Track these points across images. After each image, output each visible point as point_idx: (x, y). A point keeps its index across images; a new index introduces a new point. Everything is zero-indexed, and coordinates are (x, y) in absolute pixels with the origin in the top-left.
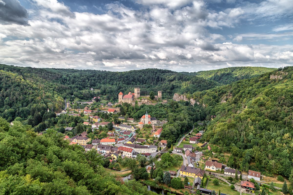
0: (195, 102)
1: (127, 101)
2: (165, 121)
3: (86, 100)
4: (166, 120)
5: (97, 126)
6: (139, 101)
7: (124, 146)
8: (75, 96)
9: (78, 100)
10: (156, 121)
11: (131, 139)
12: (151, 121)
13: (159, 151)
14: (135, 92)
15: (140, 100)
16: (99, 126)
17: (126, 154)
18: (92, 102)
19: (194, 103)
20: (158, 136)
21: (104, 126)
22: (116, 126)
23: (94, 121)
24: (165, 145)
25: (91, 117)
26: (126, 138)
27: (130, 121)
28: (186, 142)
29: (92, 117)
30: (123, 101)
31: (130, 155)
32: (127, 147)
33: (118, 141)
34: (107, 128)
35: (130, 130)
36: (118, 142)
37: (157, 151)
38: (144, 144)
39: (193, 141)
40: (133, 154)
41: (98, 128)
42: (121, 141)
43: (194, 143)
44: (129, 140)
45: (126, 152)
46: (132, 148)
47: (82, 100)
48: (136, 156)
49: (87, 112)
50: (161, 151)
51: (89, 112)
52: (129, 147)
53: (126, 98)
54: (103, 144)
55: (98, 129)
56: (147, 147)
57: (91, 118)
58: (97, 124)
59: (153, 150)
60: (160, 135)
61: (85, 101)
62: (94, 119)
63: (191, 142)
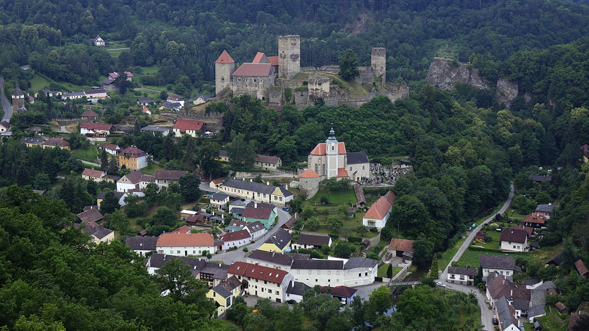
0: (516, 92)
1: (249, 89)
2: (404, 166)
3: (80, 84)
4: (407, 164)
5: (137, 186)
6: (297, 90)
7: (249, 261)
8: (33, 67)
9: (48, 85)
10: (367, 166)
11: (276, 234)
12: (348, 168)
13: (386, 280)
14: (280, 52)
15: (300, 85)
16: (143, 185)
17: (259, 290)
18: (103, 91)
19: (511, 97)
20: (380, 224)
21: (166, 185)
22: (212, 185)
23: (124, 167)
24: (408, 258)
25: (110, 151)
26: (253, 231)
27: (265, 166)
28: (488, 246)
29: (114, 153)
30: (234, 89)
31: (278, 293)
32: (263, 264)
33: (226, 244)
34: (176, 195)
35: (266, 199)
36: (226, 246)
37: (378, 280)
38: (327, 252)
39: (513, 244)
40: (290, 290)
41: (141, 194)
42: (237, 243)
43: (516, 250)
44: (266, 238)
45: (261, 284)
46: (283, 268)
47: (65, 85)
48: (298, 298)
49: (91, 132)
50: (394, 279)
51: (100, 132)
52: (271, 266)
53: (243, 78)
54: (167, 251)
55: (142, 198)
56: (338, 266)
57: (113, 156)
58: (135, 177)
59: (363, 274)
60: (385, 220)
61: (75, 87)
62: (122, 161)
63: (506, 246)
